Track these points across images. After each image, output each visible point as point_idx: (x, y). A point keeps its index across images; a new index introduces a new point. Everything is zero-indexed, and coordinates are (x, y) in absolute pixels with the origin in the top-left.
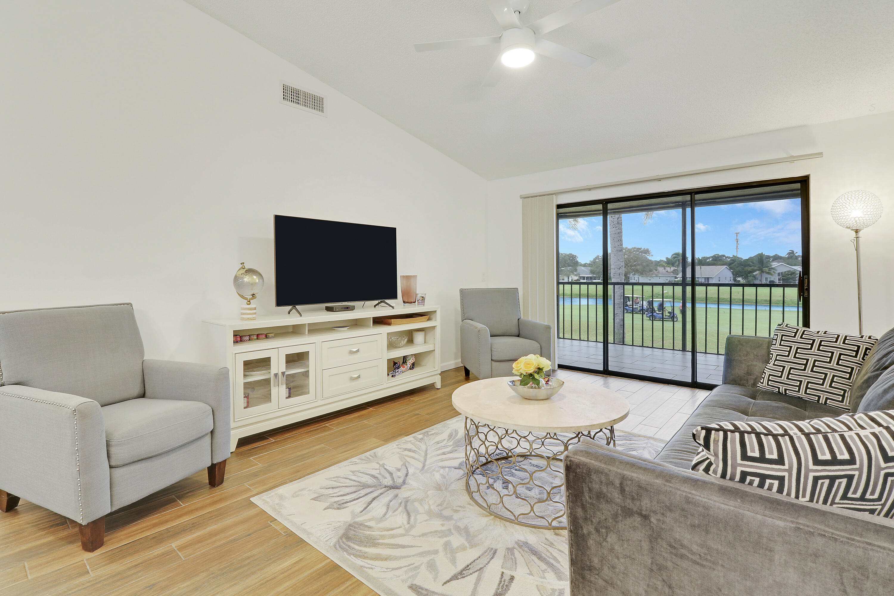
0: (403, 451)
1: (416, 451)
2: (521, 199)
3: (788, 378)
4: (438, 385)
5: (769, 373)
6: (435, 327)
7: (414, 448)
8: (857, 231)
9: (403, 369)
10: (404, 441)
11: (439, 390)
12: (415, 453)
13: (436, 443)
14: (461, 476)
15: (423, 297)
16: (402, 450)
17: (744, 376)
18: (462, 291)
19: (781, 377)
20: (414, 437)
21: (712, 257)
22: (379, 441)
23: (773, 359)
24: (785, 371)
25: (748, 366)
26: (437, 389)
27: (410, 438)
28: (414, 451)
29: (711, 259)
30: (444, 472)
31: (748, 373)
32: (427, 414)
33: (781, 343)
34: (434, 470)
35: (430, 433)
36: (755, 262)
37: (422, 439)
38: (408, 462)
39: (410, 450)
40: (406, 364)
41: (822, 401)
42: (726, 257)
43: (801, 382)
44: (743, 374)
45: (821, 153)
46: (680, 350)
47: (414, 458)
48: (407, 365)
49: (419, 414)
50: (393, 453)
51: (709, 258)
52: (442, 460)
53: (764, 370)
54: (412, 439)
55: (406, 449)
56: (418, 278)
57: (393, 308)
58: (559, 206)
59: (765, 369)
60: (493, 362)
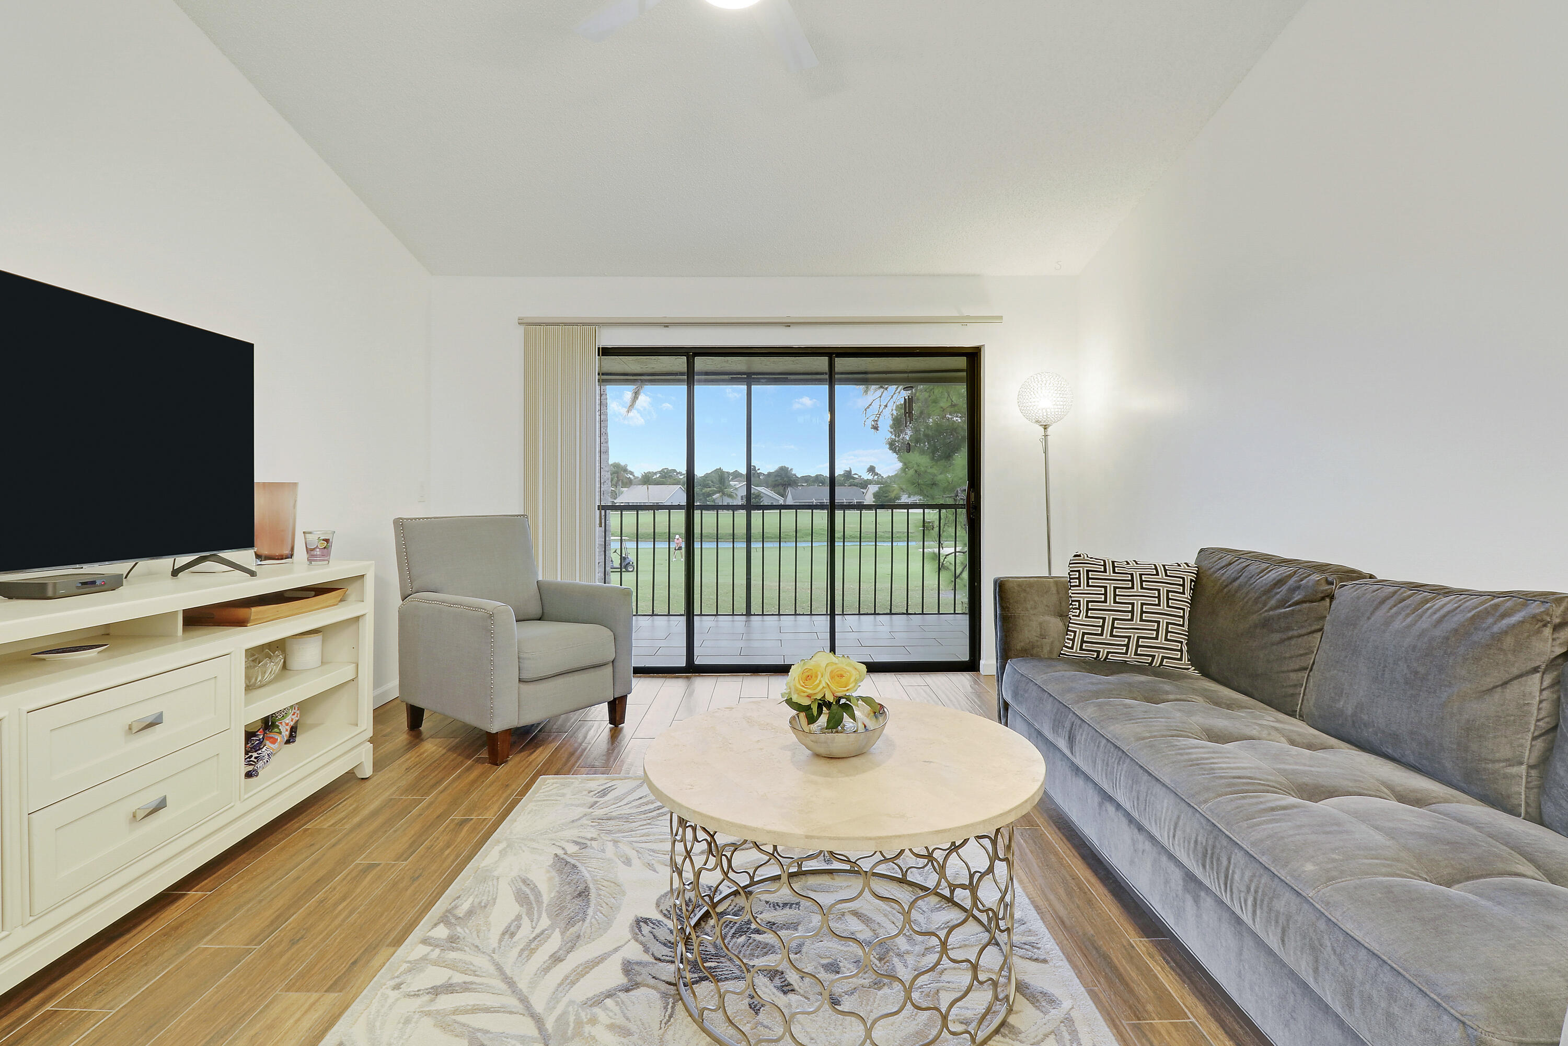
0: (432, 1000)
1: (472, 983)
2: (522, 327)
3: (1112, 635)
4: (368, 771)
5: (1082, 631)
6: (357, 619)
7: (458, 978)
8: (1045, 427)
9: (272, 746)
10: (405, 966)
11: (368, 783)
12: (475, 991)
13: (507, 936)
14: (666, 1008)
15: (327, 541)
16: (427, 997)
17: (1037, 641)
18: (401, 525)
19: (1101, 634)
20: (425, 941)
21: (660, 472)
22: (315, 996)
23: (1083, 608)
24: (1106, 624)
25: (1040, 624)
26: (362, 779)
27: (412, 949)
28: (466, 988)
29: (658, 476)
30: (611, 1014)
31: (1041, 635)
32: (398, 859)
33: (1088, 583)
34: (579, 1024)
35: (461, 912)
36: (714, 480)
37: (453, 940)
38: (479, 1030)
39: (449, 988)
40: (276, 730)
41: (1157, 662)
42: (678, 473)
43: (1129, 637)
44: (1036, 638)
45: (1001, 317)
46: (742, 615)
47: (488, 1010)
48: (280, 733)
49: (372, 867)
50: (407, 1021)
51: (656, 473)
52: (571, 981)
53: (1068, 626)
54: (423, 950)
55: (436, 991)
56: (300, 490)
57: (252, 574)
58: (605, 352)
59: (1070, 625)
60: (524, 687)
